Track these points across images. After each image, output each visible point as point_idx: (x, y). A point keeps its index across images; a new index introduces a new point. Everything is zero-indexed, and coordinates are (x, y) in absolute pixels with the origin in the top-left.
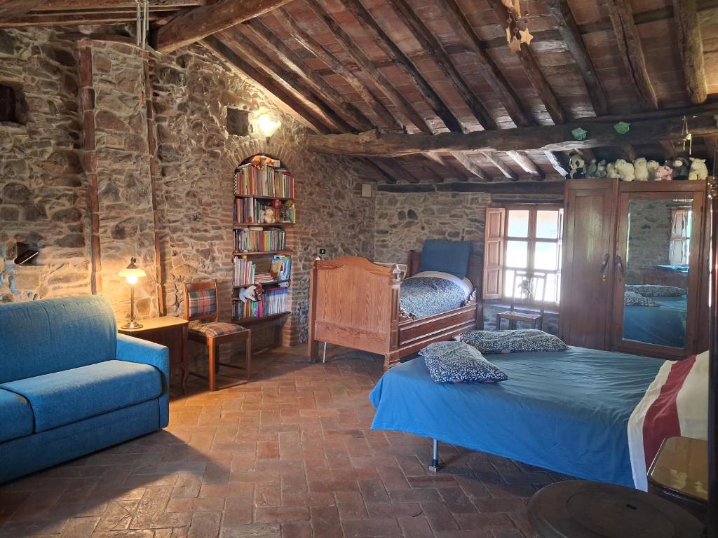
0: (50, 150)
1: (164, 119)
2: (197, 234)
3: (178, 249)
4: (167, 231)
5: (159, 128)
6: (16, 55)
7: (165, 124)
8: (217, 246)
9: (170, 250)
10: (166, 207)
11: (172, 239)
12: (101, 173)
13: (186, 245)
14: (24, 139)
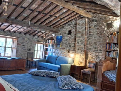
0: (73, 37)
1: (90, 29)
2: (95, 51)
3: (91, 54)
4: (89, 50)
5: (89, 31)
6: (71, 26)
7: (90, 30)
8: (100, 54)
9: (89, 54)
10: (89, 45)
11: (90, 52)
12: (77, 40)
13: (92, 53)
14: (70, 36)
